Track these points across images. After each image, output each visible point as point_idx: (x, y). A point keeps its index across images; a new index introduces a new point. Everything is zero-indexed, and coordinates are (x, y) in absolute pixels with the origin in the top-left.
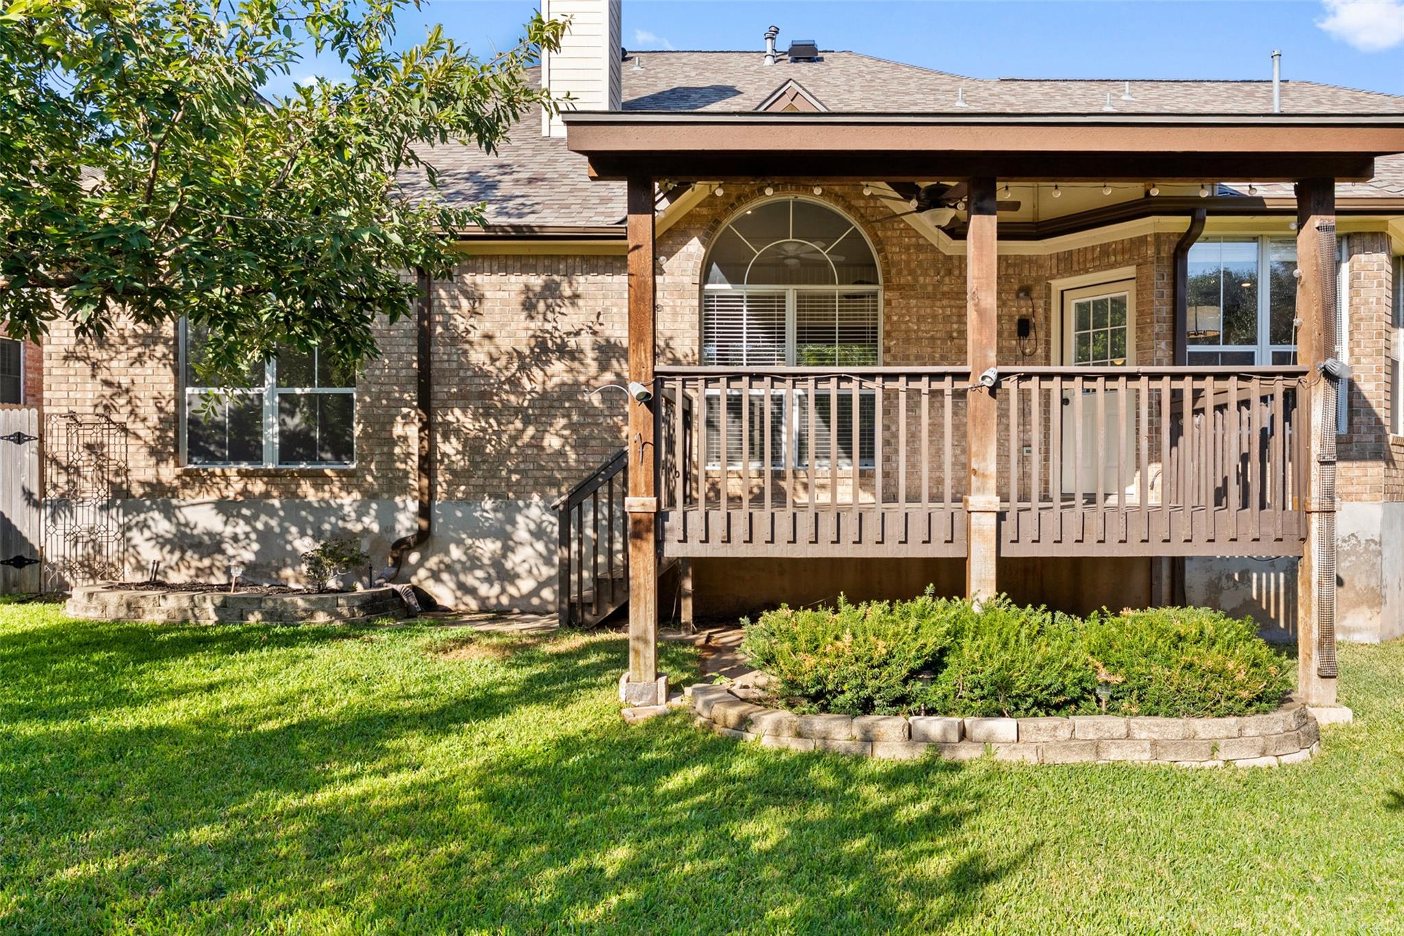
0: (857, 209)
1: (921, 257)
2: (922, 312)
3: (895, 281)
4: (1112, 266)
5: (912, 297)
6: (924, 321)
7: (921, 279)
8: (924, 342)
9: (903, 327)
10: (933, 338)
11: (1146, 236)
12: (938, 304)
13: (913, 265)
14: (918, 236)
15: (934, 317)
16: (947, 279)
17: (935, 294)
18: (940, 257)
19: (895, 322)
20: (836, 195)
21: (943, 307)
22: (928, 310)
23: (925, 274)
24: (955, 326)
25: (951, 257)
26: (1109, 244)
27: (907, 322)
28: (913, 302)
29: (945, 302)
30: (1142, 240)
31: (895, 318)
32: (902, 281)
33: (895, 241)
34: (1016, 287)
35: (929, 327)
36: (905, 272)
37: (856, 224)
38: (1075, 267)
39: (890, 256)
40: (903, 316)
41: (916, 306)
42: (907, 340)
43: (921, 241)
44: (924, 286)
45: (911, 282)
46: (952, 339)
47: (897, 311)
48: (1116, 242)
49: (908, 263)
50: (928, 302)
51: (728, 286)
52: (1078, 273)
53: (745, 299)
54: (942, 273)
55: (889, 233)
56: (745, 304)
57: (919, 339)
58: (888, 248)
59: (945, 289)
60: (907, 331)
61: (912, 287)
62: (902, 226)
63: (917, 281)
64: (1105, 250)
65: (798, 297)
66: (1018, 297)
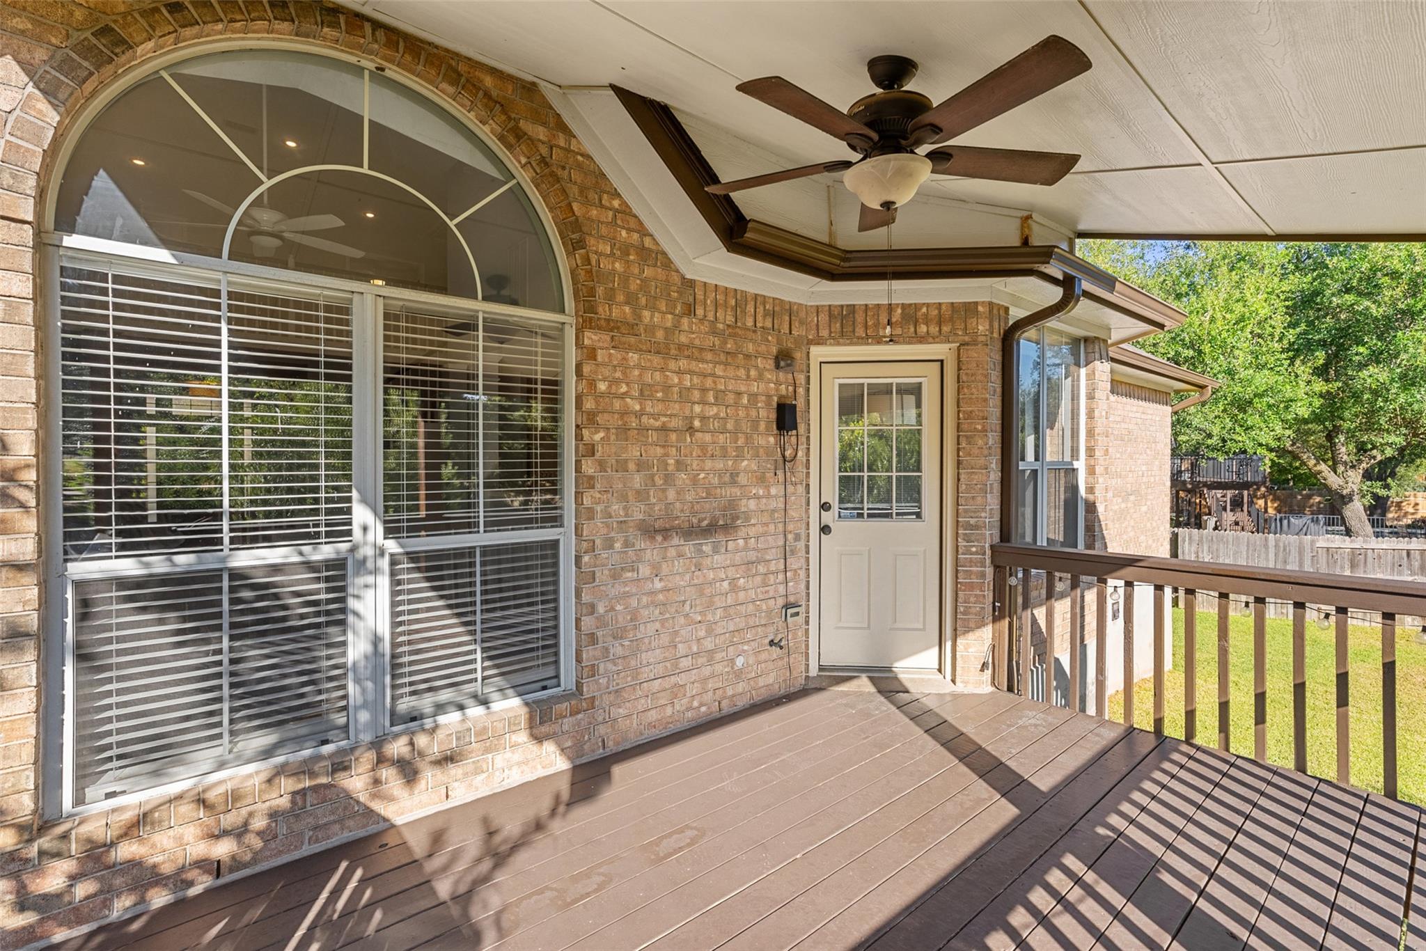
0: (532, 142)
1: (648, 272)
2: (648, 378)
3: (603, 311)
4: (922, 340)
5: (630, 348)
6: (651, 397)
7: (646, 314)
8: (653, 436)
9: (617, 404)
10: (664, 429)
11: (976, 303)
12: (672, 365)
13: (634, 285)
14: (644, 232)
15: (667, 388)
16: (685, 321)
17: (667, 346)
18: (676, 278)
19: (602, 395)
20: (487, 95)
21: (679, 372)
22: (657, 376)
23: (654, 309)
24: (697, 409)
25: (691, 284)
26: (917, 307)
27: (623, 396)
28: (633, 357)
29: (683, 363)
30: (969, 309)
31: (602, 386)
32: (616, 313)
33: (604, 230)
34: (774, 350)
35: (659, 407)
36: (620, 298)
37: (524, 177)
38: (860, 332)
39: (593, 258)
40: (616, 382)
41: (638, 366)
42: (623, 431)
43: (648, 242)
44: (651, 329)
45: (631, 320)
46: (691, 429)
47: (606, 372)
48: (928, 305)
49: (625, 279)
50: (657, 360)
51: (162, 255)
52: (864, 341)
53: (224, 301)
54: (678, 310)
55: (594, 213)
56: (224, 313)
57: (643, 430)
58: (591, 241)
59: (683, 339)
60: (624, 413)
61: (632, 328)
62: (616, 203)
63: (640, 317)
64: (911, 314)
65: (387, 316)
66: (778, 367)
